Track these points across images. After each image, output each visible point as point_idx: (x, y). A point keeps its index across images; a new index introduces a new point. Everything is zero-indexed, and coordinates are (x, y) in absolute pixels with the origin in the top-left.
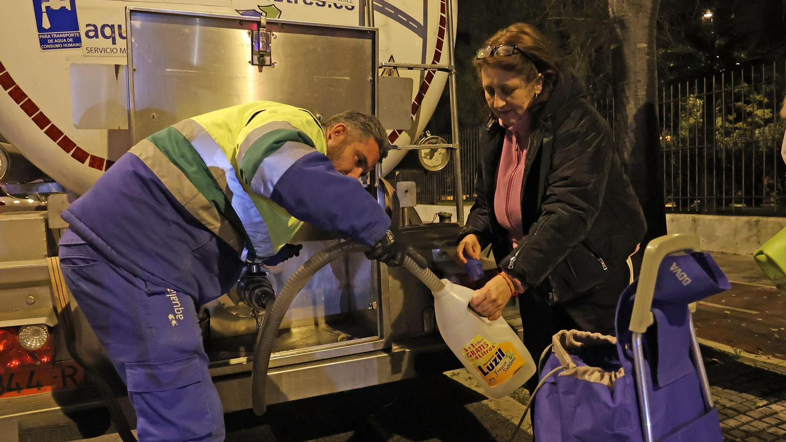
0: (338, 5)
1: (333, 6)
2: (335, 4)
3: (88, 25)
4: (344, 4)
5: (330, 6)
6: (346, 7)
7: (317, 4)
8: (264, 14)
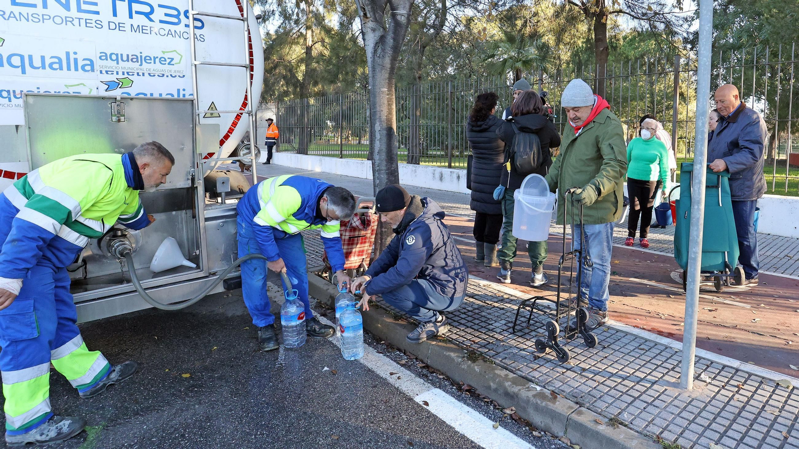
0: (174, 75)
1: (169, 76)
2: (171, 75)
4: (177, 74)
5: (167, 76)
6: (179, 76)
7: (158, 76)
8: (121, 83)
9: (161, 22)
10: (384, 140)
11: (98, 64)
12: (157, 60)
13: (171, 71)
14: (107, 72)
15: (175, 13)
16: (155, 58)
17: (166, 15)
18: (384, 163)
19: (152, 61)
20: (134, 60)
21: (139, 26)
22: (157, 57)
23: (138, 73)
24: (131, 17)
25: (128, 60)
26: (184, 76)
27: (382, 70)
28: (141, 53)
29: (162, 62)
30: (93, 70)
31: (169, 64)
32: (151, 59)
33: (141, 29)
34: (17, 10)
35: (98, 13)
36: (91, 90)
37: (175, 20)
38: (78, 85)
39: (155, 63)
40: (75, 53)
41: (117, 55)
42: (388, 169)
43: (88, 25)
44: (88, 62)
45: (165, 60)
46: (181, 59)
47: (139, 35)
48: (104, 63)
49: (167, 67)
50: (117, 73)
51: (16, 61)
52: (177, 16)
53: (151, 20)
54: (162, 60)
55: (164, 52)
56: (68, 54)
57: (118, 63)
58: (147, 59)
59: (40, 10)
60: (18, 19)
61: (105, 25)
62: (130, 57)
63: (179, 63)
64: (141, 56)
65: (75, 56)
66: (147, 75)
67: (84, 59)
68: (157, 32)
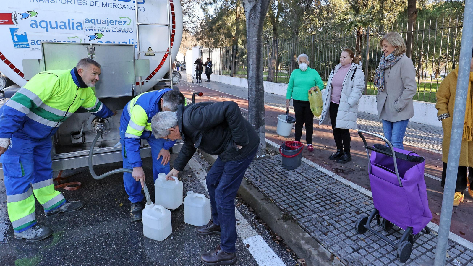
1: (124, 31)
2: (125, 31)
3: (31, 41)
4: (129, 30)
5: (123, 32)
6: (130, 32)
7: (118, 31)
8: (97, 36)
10: (255, 70)
11: (85, 25)
12: (117, 23)
13: (125, 29)
14: (89, 30)
16: (116, 21)
18: (254, 84)
19: (114, 23)
20: (104, 23)
21: (106, 3)
22: (117, 21)
23: (106, 30)
25: (100, 23)
26: (132, 32)
27: (254, 26)
28: (108, 19)
29: (120, 24)
30: (82, 29)
31: (124, 24)
32: (113, 22)
33: (108, 5)
36: (81, 40)
38: (75, 37)
39: (115, 24)
40: (73, 20)
41: (94, 20)
42: (256, 88)
43: (79, 3)
44: (79, 25)
45: (122, 23)
46: (130, 22)
47: (107, 8)
48: (88, 25)
49: (122, 26)
50: (95, 31)
51: (43, 24)
54: (120, 23)
55: (120, 18)
56: (69, 20)
57: (95, 25)
58: (111, 22)
62: (102, 21)
63: (130, 24)
64: (108, 21)
66: (111, 31)
67: (77, 23)
68: (117, 6)
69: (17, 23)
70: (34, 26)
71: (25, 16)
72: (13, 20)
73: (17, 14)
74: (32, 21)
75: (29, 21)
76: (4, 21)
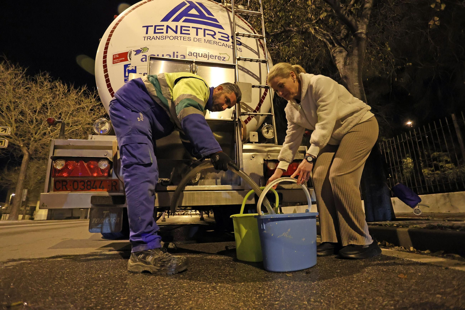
9: (219, 39)
11: (187, 58)
12: (217, 57)
15: (227, 36)
17: (222, 36)
19: (214, 58)
20: (205, 56)
21: (208, 40)
24: (205, 36)
27: (352, 71)
28: (209, 53)
29: (219, 59)
31: (223, 60)
32: (213, 57)
33: (209, 42)
34: (155, 35)
35: (189, 34)
37: (227, 39)
39: (215, 59)
40: (177, 52)
41: (197, 53)
43: (184, 39)
45: (221, 58)
47: (208, 44)
48: (190, 57)
52: (228, 38)
53: (214, 38)
55: (220, 54)
56: (174, 53)
57: (197, 58)
59: (165, 34)
60: (155, 39)
61: (192, 39)
62: (203, 55)
63: (228, 60)
64: (209, 55)
65: (177, 54)
67: (181, 55)
68: (217, 44)
69: (130, 59)
70: (144, 60)
71: (138, 52)
72: (128, 57)
73: (132, 52)
74: (143, 56)
75: (140, 56)
76: (121, 59)
